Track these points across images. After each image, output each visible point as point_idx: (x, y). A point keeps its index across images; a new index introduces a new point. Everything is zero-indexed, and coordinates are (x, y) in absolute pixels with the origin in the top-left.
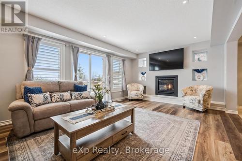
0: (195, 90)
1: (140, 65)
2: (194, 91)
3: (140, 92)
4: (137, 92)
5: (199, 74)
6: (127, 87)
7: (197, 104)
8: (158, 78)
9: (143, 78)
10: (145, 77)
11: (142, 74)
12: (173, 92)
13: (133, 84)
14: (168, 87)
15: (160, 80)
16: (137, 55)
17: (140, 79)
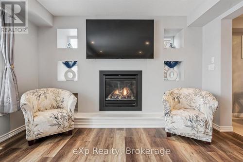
0: (178, 97)
1: (61, 44)
2: (176, 100)
3: (65, 112)
4: (55, 112)
5: (172, 69)
6: (23, 100)
7: (202, 129)
8: (104, 75)
9: (71, 75)
10: (73, 73)
11: (67, 64)
12: (134, 104)
13: (42, 91)
14: (122, 93)
15: (108, 80)
16: (54, 17)
17: (61, 77)
